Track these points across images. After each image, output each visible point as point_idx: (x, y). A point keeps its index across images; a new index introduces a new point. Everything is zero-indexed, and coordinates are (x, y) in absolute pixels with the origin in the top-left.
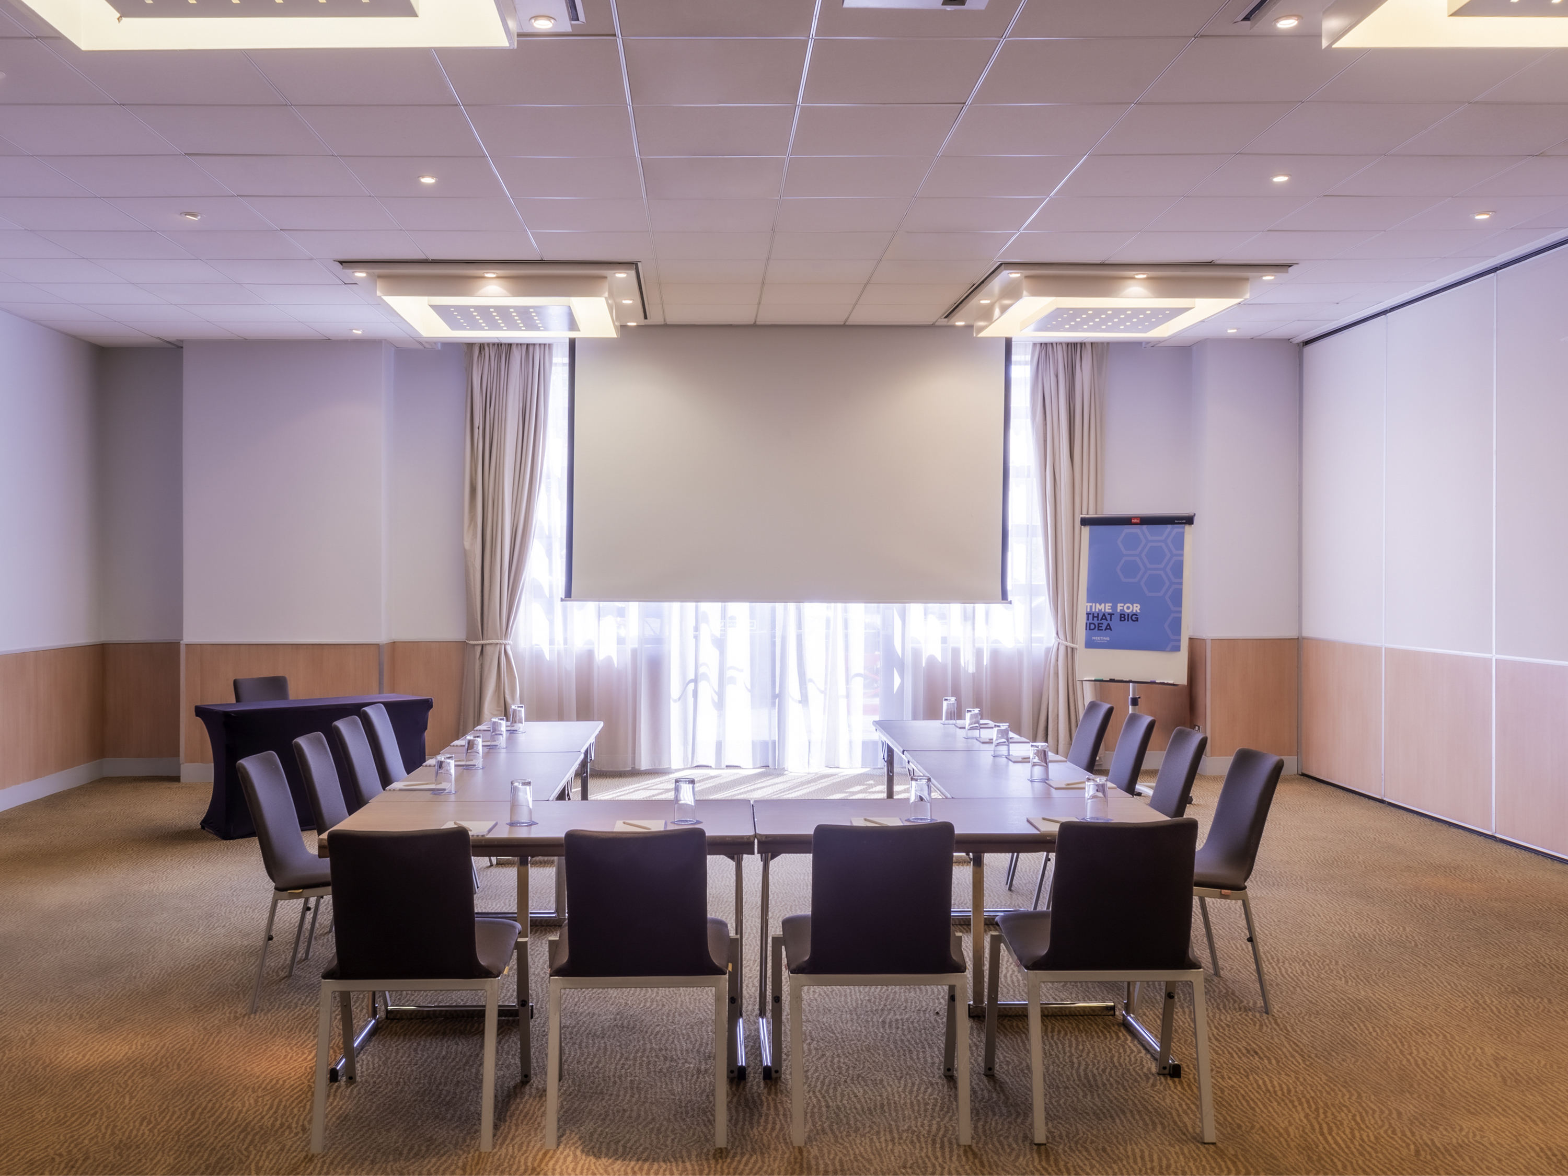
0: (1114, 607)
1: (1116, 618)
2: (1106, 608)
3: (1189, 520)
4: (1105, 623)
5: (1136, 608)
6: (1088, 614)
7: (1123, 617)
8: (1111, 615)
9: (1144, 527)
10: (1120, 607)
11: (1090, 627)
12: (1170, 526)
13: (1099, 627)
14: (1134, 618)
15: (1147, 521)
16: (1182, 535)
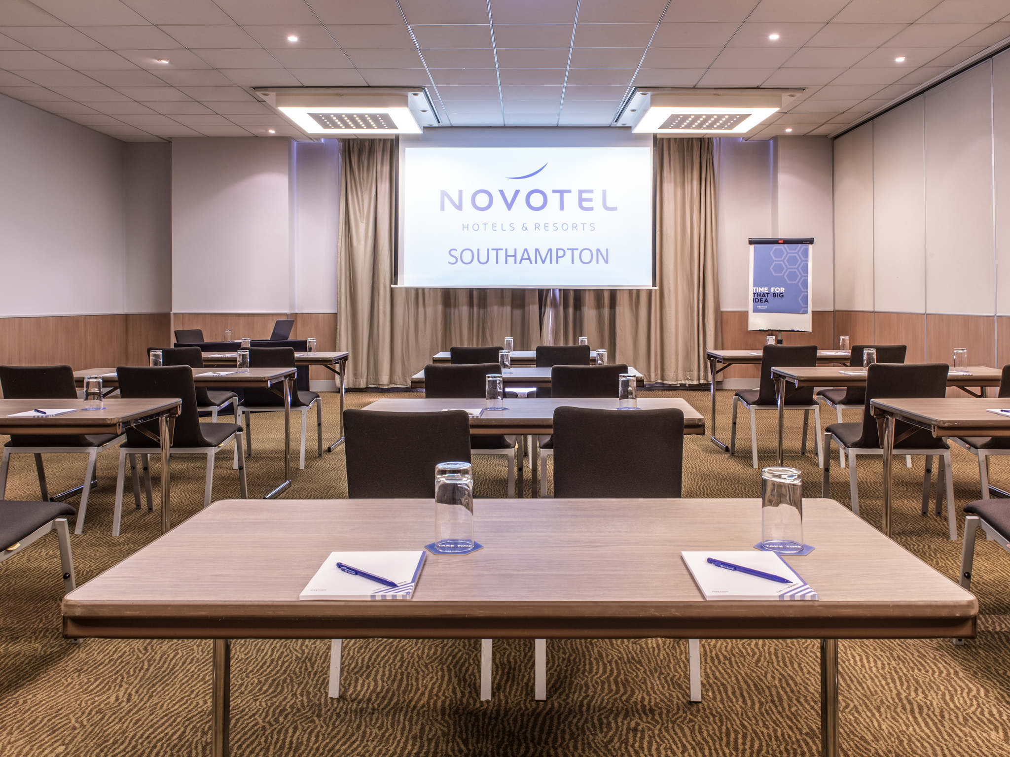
0: (769, 290)
1: (771, 296)
2: (765, 290)
3: (811, 241)
4: (764, 298)
5: (782, 290)
6: (754, 294)
7: (775, 295)
8: (768, 294)
9: (785, 245)
10: (772, 290)
11: (755, 301)
12: (800, 245)
13: (761, 301)
14: (781, 295)
15: (787, 242)
16: (808, 249)
